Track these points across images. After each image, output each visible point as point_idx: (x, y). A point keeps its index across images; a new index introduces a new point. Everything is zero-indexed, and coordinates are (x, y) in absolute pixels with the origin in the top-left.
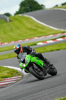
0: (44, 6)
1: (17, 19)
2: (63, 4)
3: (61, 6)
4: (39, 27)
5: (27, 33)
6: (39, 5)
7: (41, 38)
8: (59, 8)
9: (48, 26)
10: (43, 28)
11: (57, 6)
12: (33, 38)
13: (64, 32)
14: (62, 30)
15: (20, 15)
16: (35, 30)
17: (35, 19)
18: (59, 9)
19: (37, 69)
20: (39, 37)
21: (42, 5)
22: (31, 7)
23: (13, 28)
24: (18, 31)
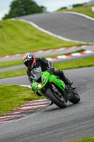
0: (45, 8)
1: (9, 25)
3: (71, 8)
4: (42, 37)
5: (25, 44)
6: (38, 6)
8: (70, 10)
14: (77, 42)
15: (13, 19)
21: (42, 7)
22: (26, 10)
23: (6, 37)
24: (12, 41)
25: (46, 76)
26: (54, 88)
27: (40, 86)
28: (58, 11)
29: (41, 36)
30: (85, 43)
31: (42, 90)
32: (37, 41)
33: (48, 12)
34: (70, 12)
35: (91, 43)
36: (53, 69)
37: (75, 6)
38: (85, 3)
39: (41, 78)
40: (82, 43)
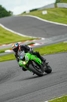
2: (31, 11)
6: (6, 11)
7: (9, 45)
9: (15, 33)
10: (11, 35)
11: (25, 12)
13: (32, 39)
14: (31, 37)
16: (3, 37)
17: (3, 26)
18: (27, 16)
19: (36, 67)
20: (6, 44)
21: (10, 12)
25: (28, 56)
26: (34, 64)
27: (25, 63)
28: (22, 14)
29: (6, 33)
30: (36, 38)
31: (26, 65)
35: (40, 38)
36: (32, 51)
39: (24, 57)
40: (34, 38)
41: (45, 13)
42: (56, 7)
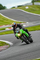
0: (6, 7)
3: (17, 7)
4: (5, 19)
6: (3, 6)
12: (2, 25)
25: (21, 31)
26: (25, 36)
28: (11, 8)
30: (23, 22)
32: (3, 21)
33: (7, 9)
34: (16, 9)
35: (25, 22)
37: (18, 6)
38: (23, 5)
39: (19, 32)
41: (27, 8)
42: (33, 4)
